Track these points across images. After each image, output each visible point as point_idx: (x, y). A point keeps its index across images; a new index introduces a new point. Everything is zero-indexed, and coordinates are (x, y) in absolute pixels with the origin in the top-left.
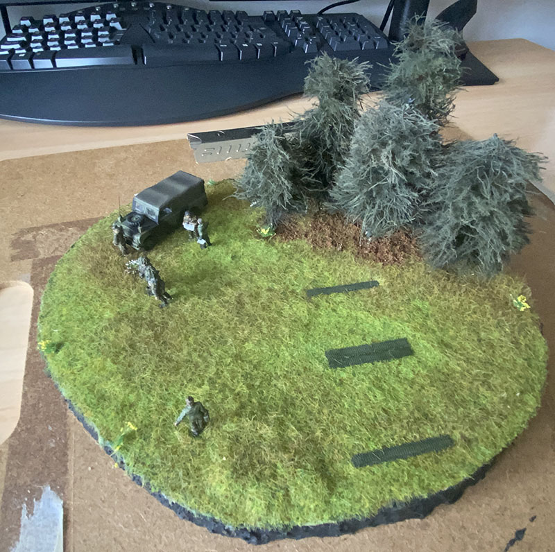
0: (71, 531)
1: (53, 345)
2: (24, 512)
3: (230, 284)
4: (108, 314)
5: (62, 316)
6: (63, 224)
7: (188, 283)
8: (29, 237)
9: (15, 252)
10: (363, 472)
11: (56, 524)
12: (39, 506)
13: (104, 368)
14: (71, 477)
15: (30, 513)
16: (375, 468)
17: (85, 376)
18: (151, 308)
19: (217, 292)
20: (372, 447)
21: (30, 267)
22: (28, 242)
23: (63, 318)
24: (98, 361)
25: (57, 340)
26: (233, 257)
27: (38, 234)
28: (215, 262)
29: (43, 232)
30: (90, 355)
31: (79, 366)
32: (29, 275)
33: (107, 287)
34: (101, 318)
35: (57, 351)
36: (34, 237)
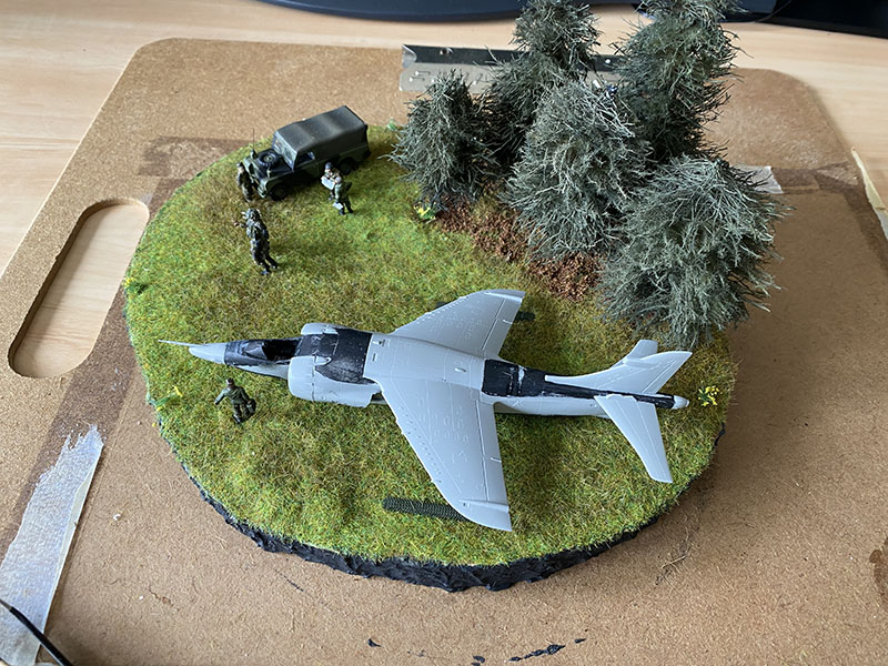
0: (102, 473)
1: (138, 284)
2: (67, 442)
3: (350, 269)
4: (204, 267)
5: (158, 255)
6: (208, 140)
7: (303, 254)
8: (166, 148)
9: (145, 163)
10: (390, 517)
11: (90, 463)
12: (81, 441)
13: (176, 325)
14: (119, 425)
15: (72, 445)
16: (404, 517)
17: (156, 327)
18: (251, 272)
19: (330, 273)
20: (414, 495)
21: (155, 186)
22: (164, 155)
23: (158, 258)
24: (173, 315)
25: (143, 280)
26: (369, 236)
27: (176, 147)
28: (345, 236)
29: (183, 146)
30: (168, 306)
31: (154, 315)
32: (151, 196)
33: (214, 233)
34: (195, 268)
35: (140, 292)
36: (171, 150)
